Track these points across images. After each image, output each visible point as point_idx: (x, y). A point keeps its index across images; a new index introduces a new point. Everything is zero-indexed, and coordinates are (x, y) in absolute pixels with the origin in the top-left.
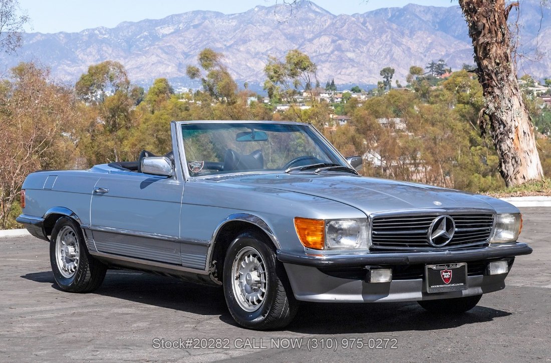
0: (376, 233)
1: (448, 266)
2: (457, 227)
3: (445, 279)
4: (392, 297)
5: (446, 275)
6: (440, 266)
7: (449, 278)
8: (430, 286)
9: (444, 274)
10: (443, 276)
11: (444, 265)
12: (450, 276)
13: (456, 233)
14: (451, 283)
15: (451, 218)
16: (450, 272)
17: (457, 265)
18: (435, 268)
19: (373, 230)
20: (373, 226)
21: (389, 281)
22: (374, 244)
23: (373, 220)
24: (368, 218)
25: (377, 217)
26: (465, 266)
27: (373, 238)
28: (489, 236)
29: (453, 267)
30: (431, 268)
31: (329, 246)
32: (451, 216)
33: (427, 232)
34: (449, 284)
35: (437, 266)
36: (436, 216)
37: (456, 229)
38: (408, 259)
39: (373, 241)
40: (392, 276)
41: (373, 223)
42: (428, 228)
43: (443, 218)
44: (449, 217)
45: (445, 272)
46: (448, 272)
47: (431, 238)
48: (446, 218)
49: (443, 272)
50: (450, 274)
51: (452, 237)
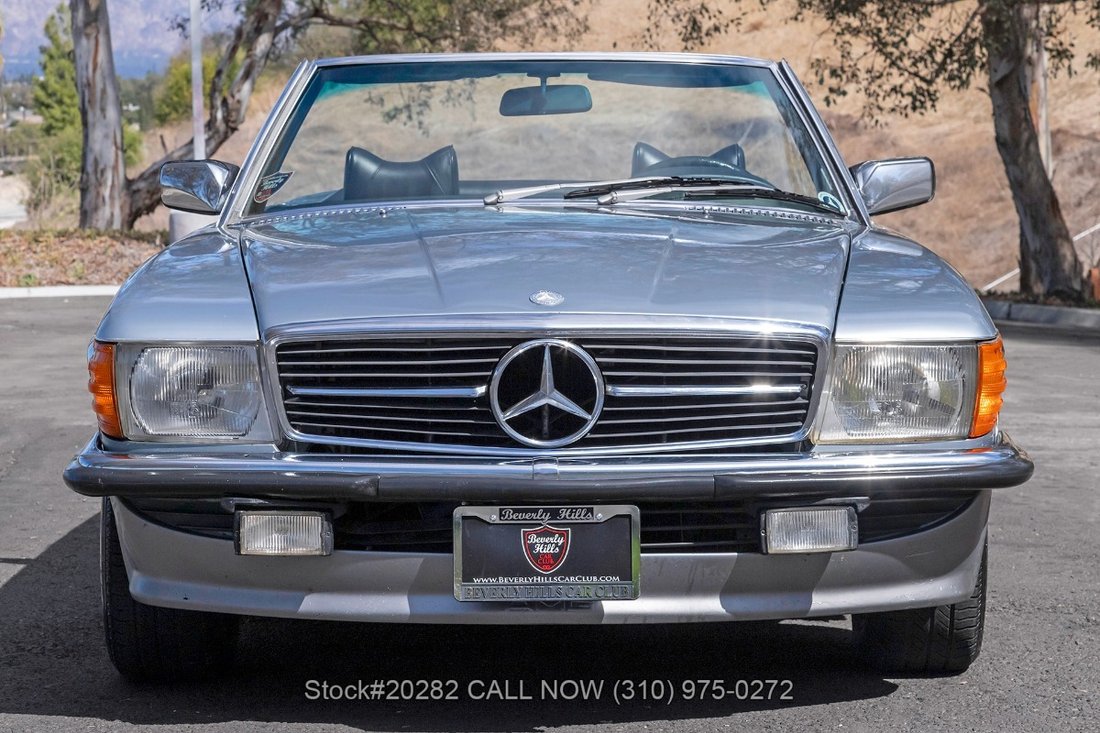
1: (555, 514)
2: (613, 380)
3: (537, 558)
4: (314, 605)
5: (545, 546)
6: (515, 511)
7: (556, 557)
8: (468, 579)
9: (533, 539)
10: (532, 547)
11: (536, 511)
12: (562, 548)
13: (613, 401)
14: (561, 572)
16: (561, 535)
17: (591, 511)
18: (495, 518)
19: (284, 382)
20: (281, 369)
21: (314, 553)
22: (294, 426)
23: (278, 349)
24: (260, 342)
25: (286, 340)
26: (629, 516)
27: (288, 407)
28: (803, 418)
29: (575, 519)
30: (476, 518)
31: (144, 429)
32: (578, 342)
33: (486, 396)
34: (553, 575)
35: (501, 510)
36: (516, 342)
37: (610, 388)
38: (375, 483)
39: (291, 418)
40: (330, 537)
41: (279, 358)
42: (487, 381)
43: (542, 348)
44: (567, 345)
45: (539, 534)
46: (552, 534)
47: (503, 417)
48: (553, 349)
49: (530, 533)
50: (561, 542)
51: (597, 416)
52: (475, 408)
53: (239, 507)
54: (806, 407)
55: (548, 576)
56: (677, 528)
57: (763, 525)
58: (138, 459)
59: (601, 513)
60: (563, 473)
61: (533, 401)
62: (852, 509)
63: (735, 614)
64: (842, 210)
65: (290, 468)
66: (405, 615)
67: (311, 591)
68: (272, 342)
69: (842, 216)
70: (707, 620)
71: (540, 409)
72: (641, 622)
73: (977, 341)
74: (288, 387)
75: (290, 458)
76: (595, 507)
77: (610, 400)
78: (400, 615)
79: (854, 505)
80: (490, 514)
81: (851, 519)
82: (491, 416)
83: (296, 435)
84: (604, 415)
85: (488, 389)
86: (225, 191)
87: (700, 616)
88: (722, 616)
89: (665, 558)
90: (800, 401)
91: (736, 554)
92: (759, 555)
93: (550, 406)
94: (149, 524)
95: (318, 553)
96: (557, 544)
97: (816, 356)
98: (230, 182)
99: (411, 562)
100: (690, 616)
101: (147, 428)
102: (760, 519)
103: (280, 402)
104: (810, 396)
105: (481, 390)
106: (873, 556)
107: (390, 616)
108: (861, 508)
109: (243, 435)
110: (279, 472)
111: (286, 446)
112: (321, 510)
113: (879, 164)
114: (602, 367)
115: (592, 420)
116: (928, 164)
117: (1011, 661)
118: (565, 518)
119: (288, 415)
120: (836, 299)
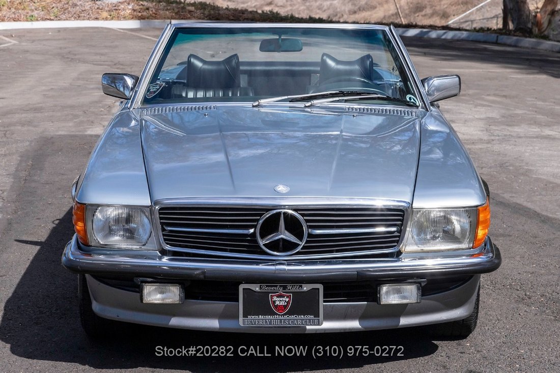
1: (285, 288)
3: (276, 307)
4: (175, 322)
5: (280, 302)
6: (267, 286)
7: (285, 307)
8: (245, 316)
9: (275, 298)
10: (274, 302)
11: (276, 286)
12: (288, 303)
14: (289, 313)
15: (295, 214)
16: (287, 297)
17: (301, 286)
18: (258, 289)
19: (162, 224)
20: (161, 218)
21: (176, 302)
22: (167, 244)
23: (160, 210)
24: (151, 206)
25: (163, 206)
26: (318, 289)
27: (164, 235)
28: (397, 242)
29: (294, 290)
30: (249, 289)
31: (99, 242)
32: (296, 210)
33: (254, 234)
34: (284, 315)
35: (261, 286)
36: (268, 210)
37: (310, 230)
38: (204, 273)
39: (165, 240)
40: (183, 295)
41: (160, 214)
42: (255, 227)
43: (280, 213)
44: (290, 212)
45: (278, 296)
46: (283, 296)
47: (262, 243)
48: (285, 213)
49: (274, 296)
50: (287, 300)
51: (305, 242)
52: (249, 238)
53: (142, 281)
54: (399, 237)
55: (281, 315)
56: (340, 292)
57: (378, 292)
58: (96, 257)
59: (306, 288)
60: (288, 270)
61: (276, 236)
62: (419, 285)
63: (365, 328)
64: (418, 104)
65: (165, 265)
66: (217, 328)
67: (174, 315)
68: (157, 207)
69: (417, 107)
70: (353, 331)
71: (279, 240)
72: (323, 332)
73: (477, 206)
74: (164, 226)
75: (165, 260)
76: (303, 285)
77: (310, 235)
78: (215, 328)
79: (420, 283)
80: (256, 288)
81: (418, 289)
82: (256, 242)
83: (168, 247)
84: (307, 242)
85: (255, 230)
86: (132, 89)
87: (349, 329)
88: (359, 329)
89: (334, 305)
90: (396, 234)
91: (366, 303)
92: (376, 303)
93: (282, 239)
94: (101, 284)
95: (178, 302)
96: (285, 301)
97: (404, 214)
98: (135, 85)
99: (220, 306)
100: (345, 329)
101: (100, 241)
102: (377, 289)
103: (160, 233)
104: (401, 232)
105: (252, 231)
106: (428, 302)
107: (210, 328)
108: (423, 284)
109: (144, 245)
110: (160, 266)
111: (164, 253)
112: (179, 284)
113: (435, 79)
114: (307, 221)
115: (303, 244)
116: (458, 79)
117: (490, 328)
118: (289, 289)
119: (164, 239)
120: (414, 178)
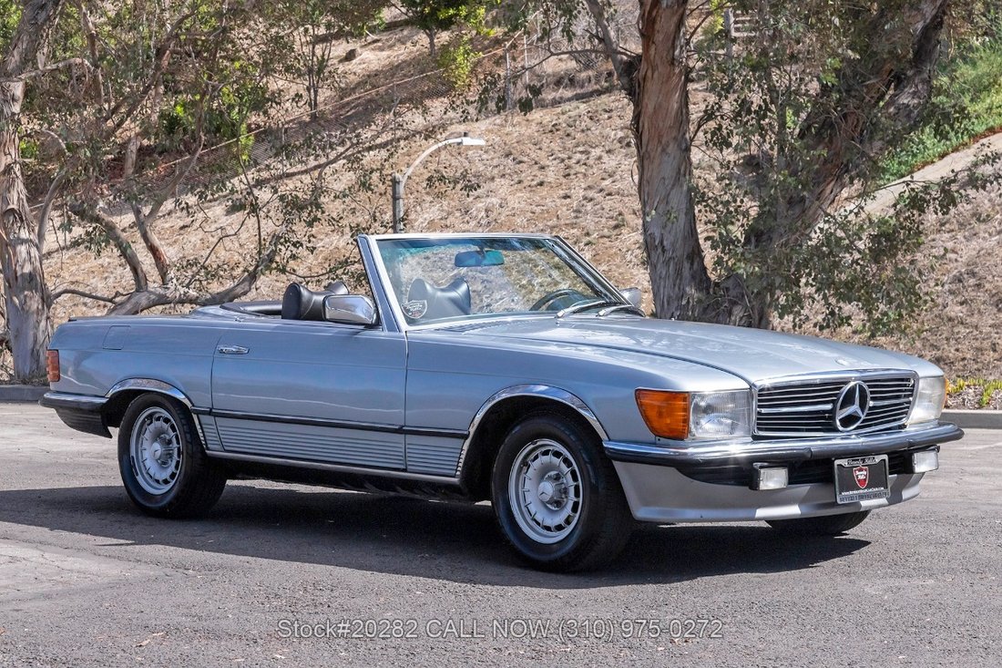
0: (763, 411)
1: (864, 461)
2: (873, 399)
3: (859, 481)
6: (852, 460)
7: (865, 480)
8: (840, 494)
9: (858, 472)
10: (857, 476)
11: (858, 460)
12: (866, 476)
13: (871, 408)
14: (868, 487)
15: (865, 386)
16: (866, 470)
17: (874, 459)
22: (758, 428)
23: (759, 391)
24: (750, 388)
25: (763, 387)
26: (885, 459)
27: (757, 419)
29: (869, 462)
30: (841, 464)
33: (833, 409)
35: (848, 460)
36: (846, 383)
38: (810, 451)
41: (759, 396)
42: (833, 402)
43: (856, 385)
44: (862, 383)
47: (838, 418)
48: (859, 385)
49: (856, 470)
51: (865, 415)
52: (827, 415)
53: (761, 467)
59: (877, 459)
68: (756, 389)
74: (759, 409)
77: (869, 408)
80: (845, 462)
82: (832, 418)
85: (834, 405)
92: (912, 473)
94: (695, 481)
101: (695, 433)
103: (755, 417)
105: (830, 406)
115: (863, 417)
118: (866, 463)
119: (757, 423)
